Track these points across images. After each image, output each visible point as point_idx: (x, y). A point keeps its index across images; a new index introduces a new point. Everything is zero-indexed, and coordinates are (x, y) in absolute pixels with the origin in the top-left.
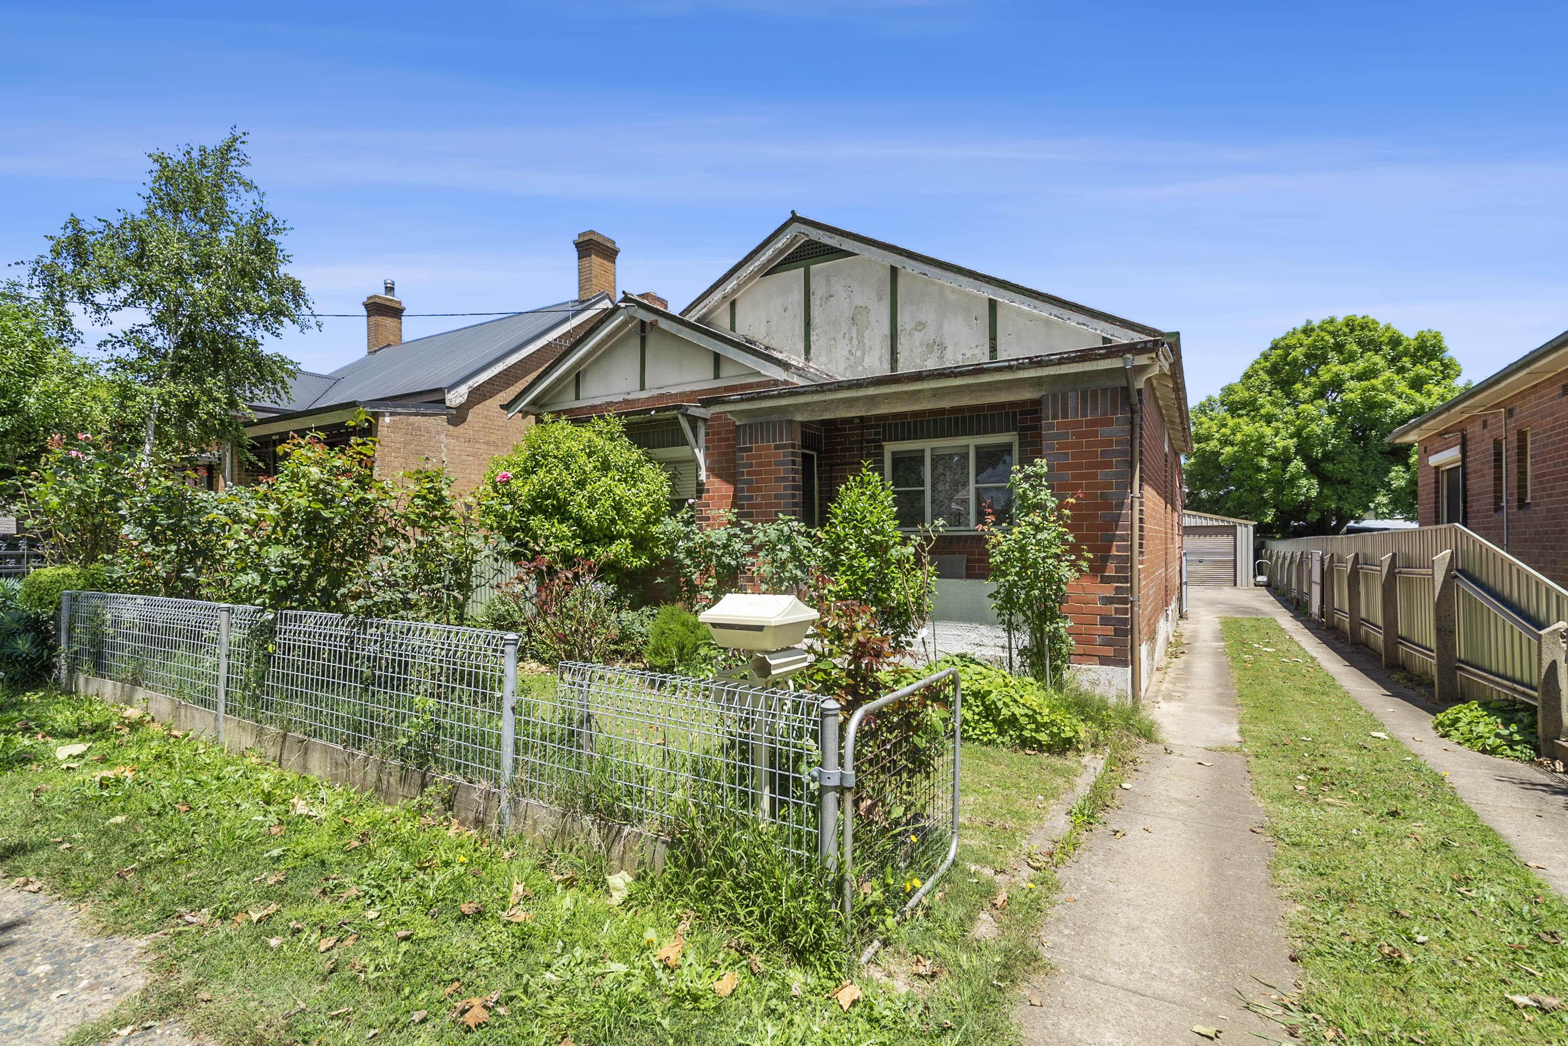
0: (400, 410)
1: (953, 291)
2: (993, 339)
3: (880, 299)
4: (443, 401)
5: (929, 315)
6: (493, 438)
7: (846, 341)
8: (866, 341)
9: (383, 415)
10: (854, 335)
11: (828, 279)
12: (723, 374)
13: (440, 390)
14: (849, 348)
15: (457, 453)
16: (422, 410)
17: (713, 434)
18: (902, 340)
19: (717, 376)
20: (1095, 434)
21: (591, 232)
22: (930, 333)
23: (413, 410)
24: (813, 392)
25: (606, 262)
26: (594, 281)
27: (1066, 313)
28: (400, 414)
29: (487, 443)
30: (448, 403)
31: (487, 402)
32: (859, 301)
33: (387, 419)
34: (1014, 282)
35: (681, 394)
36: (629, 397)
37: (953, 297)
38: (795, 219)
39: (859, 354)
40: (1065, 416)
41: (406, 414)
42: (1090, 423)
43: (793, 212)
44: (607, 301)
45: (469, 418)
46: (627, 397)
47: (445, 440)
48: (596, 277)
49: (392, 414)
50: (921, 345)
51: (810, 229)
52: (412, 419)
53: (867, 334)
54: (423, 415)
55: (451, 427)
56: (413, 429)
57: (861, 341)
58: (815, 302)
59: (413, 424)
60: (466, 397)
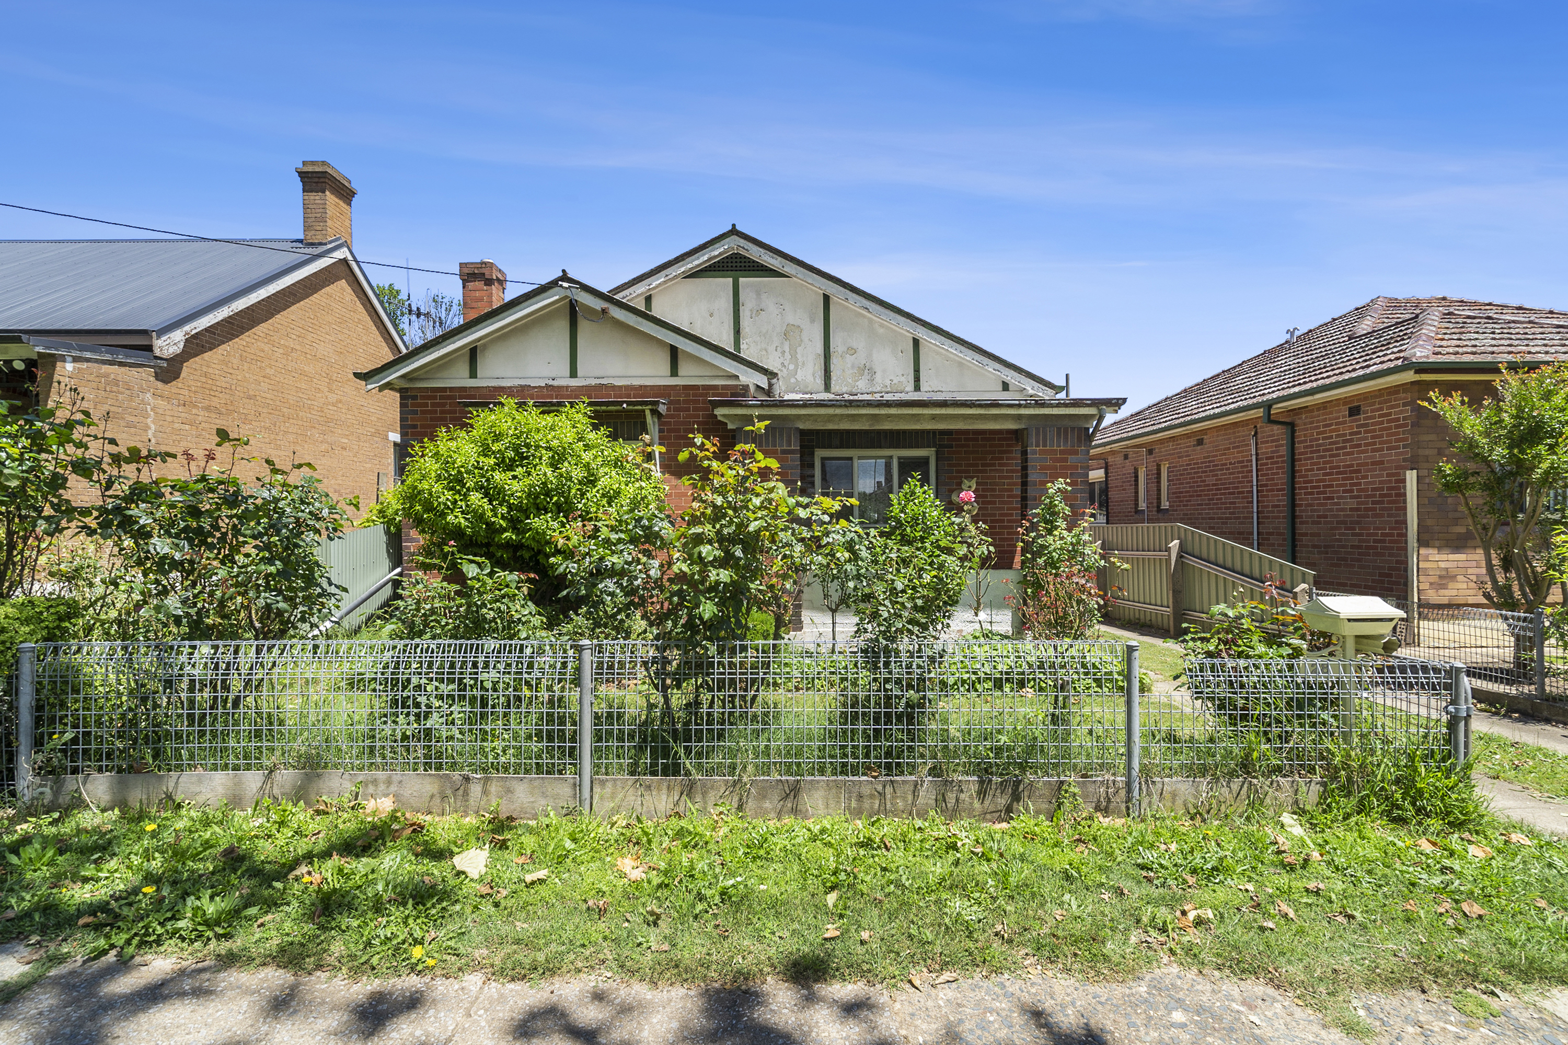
0: (88, 355)
1: (882, 326)
2: (917, 371)
3: (812, 321)
4: (149, 348)
5: (859, 342)
6: (215, 402)
7: (778, 354)
8: (799, 356)
9: (63, 359)
10: (787, 349)
11: (758, 294)
12: (681, 372)
13: (145, 333)
14: (782, 360)
15: (169, 419)
16: (121, 358)
17: (669, 431)
18: (835, 362)
19: (674, 372)
20: (1066, 460)
21: (324, 163)
22: (861, 358)
23: (108, 357)
24: (841, 406)
25: (341, 203)
26: (329, 223)
27: (986, 360)
28: (88, 360)
29: (208, 408)
30: (157, 352)
31: (206, 355)
32: (791, 318)
33: (69, 366)
34: (945, 328)
35: (627, 387)
36: (555, 383)
37: (881, 331)
38: (734, 231)
39: (792, 367)
40: (1045, 445)
41: (96, 361)
42: (1062, 452)
43: (734, 225)
44: (345, 249)
45: (182, 375)
46: (551, 382)
47: (151, 401)
48: (332, 218)
49: (76, 360)
50: (853, 367)
51: (750, 245)
52: (106, 368)
53: (799, 350)
54: (121, 364)
55: (160, 384)
56: (107, 384)
57: (794, 356)
58: (745, 313)
59: (106, 376)
60: (181, 345)
